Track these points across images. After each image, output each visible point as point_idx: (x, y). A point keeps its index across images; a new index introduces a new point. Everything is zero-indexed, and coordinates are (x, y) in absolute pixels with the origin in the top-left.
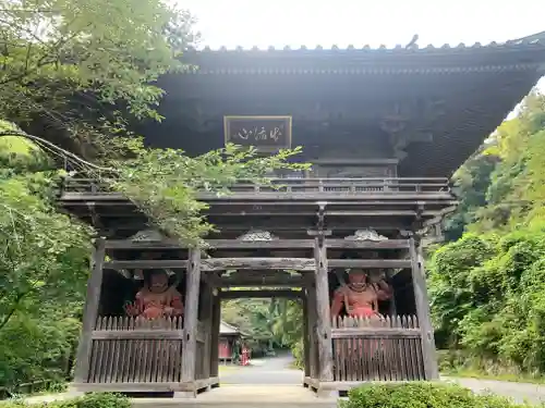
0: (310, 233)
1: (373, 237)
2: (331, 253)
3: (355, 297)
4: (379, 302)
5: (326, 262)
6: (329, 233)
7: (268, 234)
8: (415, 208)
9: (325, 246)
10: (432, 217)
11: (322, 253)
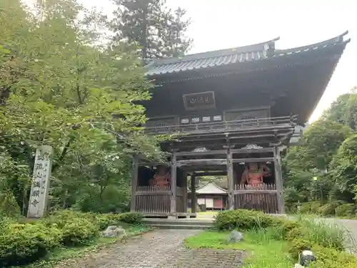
0: (224, 147)
1: (255, 147)
2: (235, 156)
3: (251, 175)
4: (264, 178)
5: (232, 160)
6: (234, 146)
7: (205, 149)
8: (273, 133)
9: (231, 153)
10: (283, 136)
11: (230, 156)
